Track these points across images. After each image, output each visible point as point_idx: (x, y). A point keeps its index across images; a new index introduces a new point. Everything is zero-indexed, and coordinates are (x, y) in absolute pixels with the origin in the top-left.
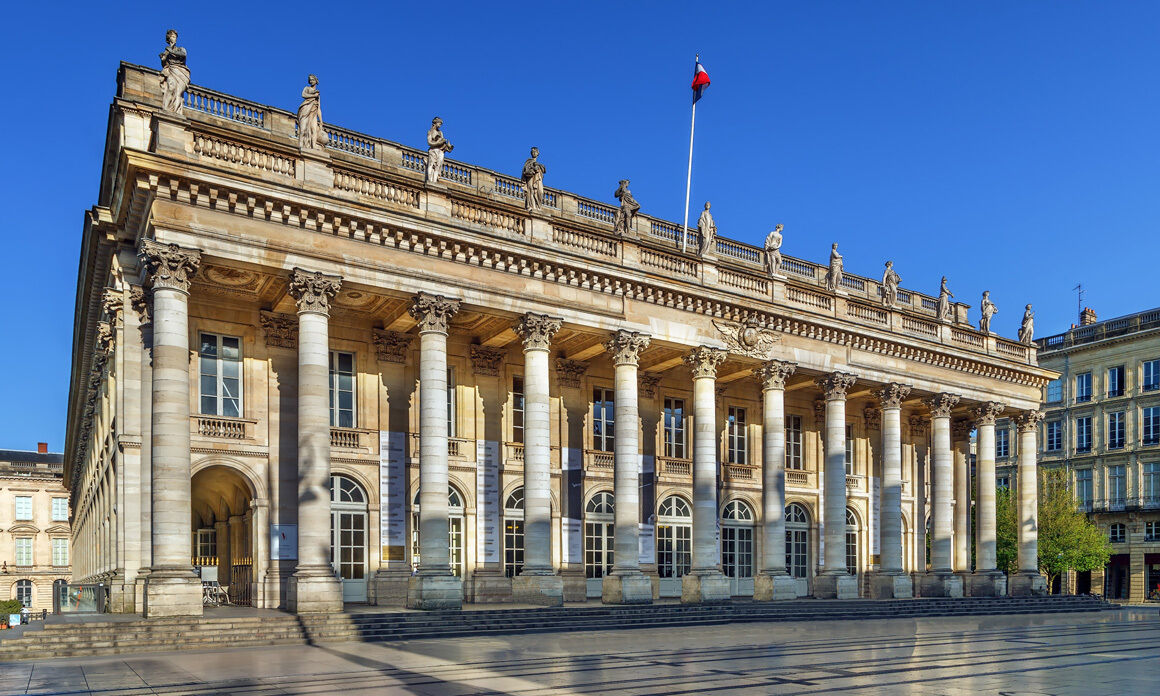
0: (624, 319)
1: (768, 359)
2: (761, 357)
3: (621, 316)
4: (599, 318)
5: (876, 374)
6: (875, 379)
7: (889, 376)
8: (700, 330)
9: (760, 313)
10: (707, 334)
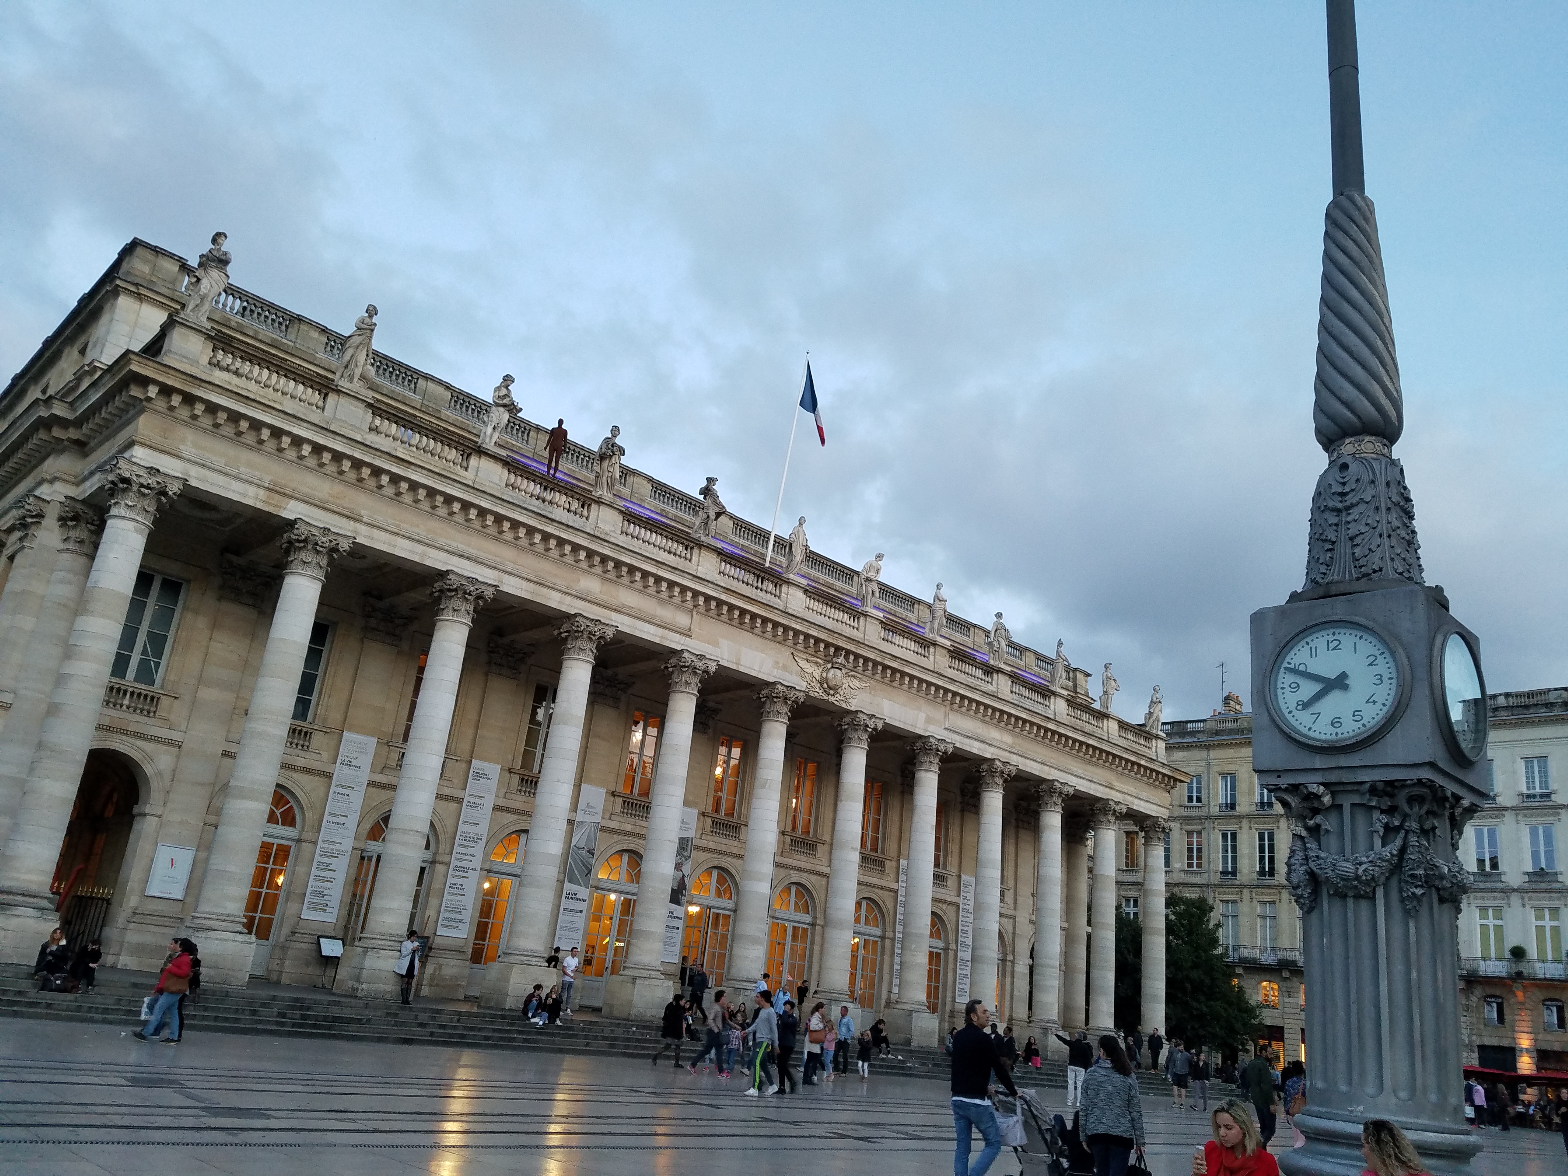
0: (690, 636)
1: (853, 709)
2: (844, 706)
3: (687, 633)
4: (660, 631)
5: (977, 744)
6: (975, 751)
7: (992, 750)
8: (777, 663)
9: (848, 652)
10: (785, 668)
